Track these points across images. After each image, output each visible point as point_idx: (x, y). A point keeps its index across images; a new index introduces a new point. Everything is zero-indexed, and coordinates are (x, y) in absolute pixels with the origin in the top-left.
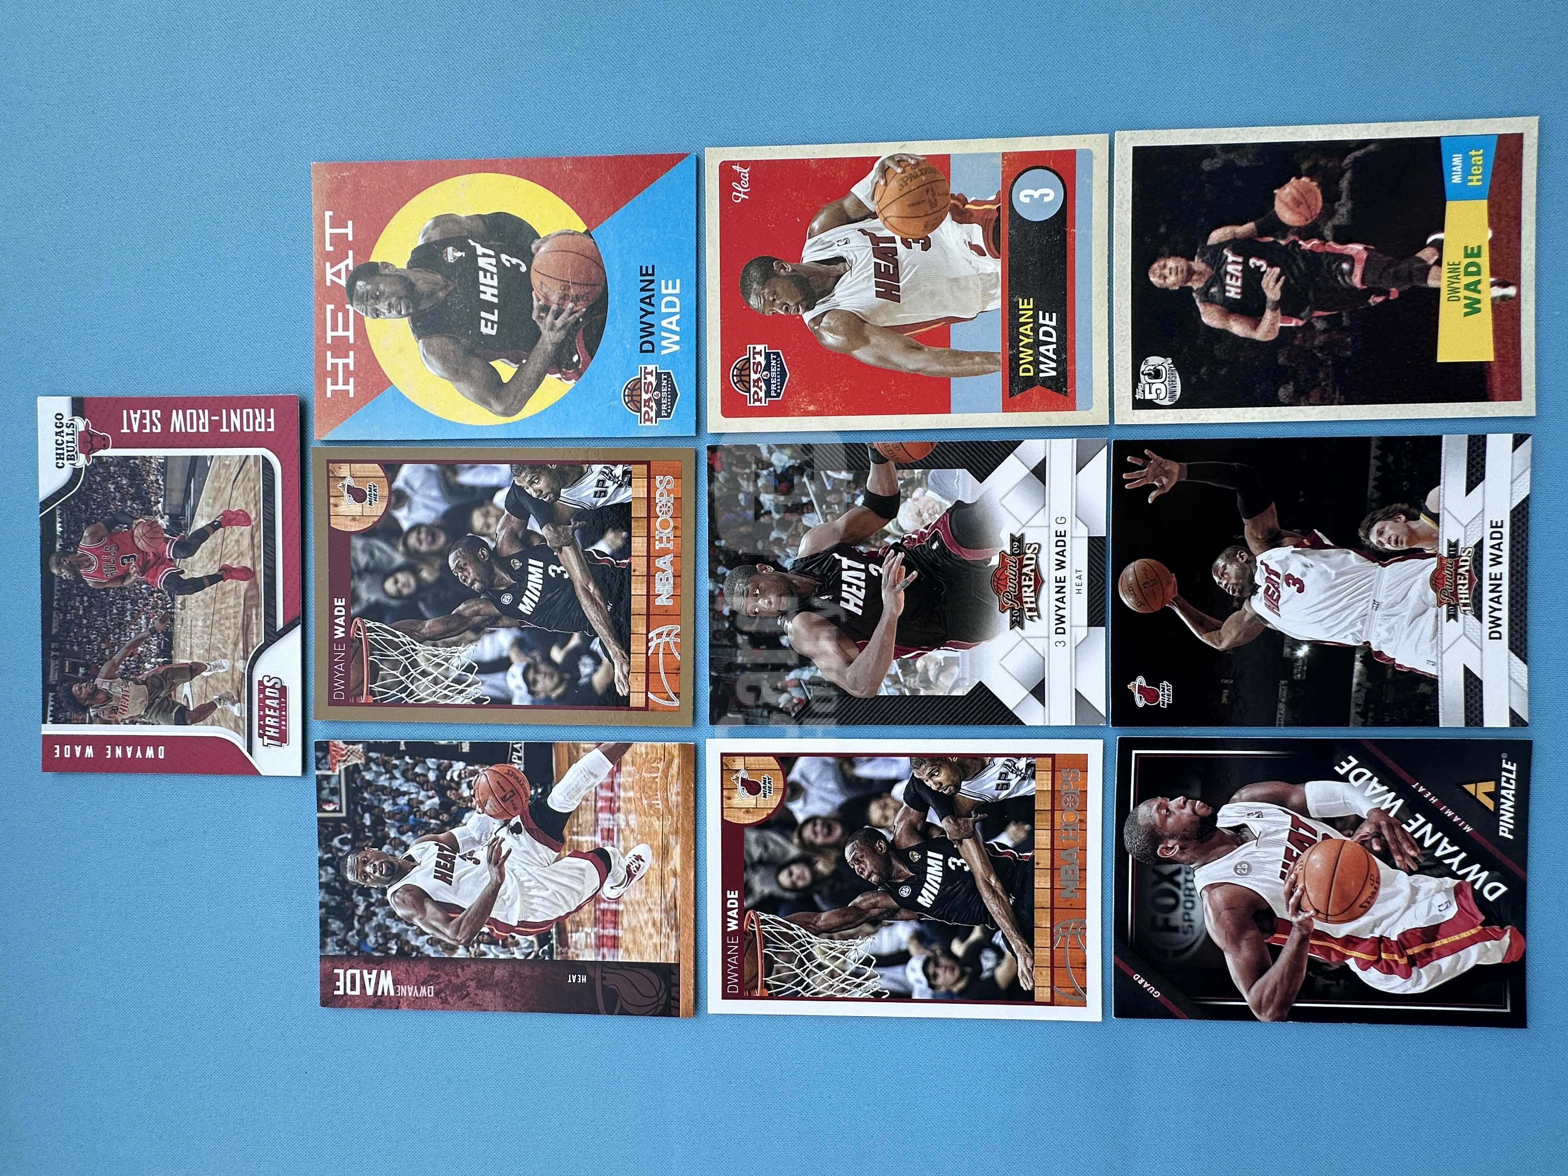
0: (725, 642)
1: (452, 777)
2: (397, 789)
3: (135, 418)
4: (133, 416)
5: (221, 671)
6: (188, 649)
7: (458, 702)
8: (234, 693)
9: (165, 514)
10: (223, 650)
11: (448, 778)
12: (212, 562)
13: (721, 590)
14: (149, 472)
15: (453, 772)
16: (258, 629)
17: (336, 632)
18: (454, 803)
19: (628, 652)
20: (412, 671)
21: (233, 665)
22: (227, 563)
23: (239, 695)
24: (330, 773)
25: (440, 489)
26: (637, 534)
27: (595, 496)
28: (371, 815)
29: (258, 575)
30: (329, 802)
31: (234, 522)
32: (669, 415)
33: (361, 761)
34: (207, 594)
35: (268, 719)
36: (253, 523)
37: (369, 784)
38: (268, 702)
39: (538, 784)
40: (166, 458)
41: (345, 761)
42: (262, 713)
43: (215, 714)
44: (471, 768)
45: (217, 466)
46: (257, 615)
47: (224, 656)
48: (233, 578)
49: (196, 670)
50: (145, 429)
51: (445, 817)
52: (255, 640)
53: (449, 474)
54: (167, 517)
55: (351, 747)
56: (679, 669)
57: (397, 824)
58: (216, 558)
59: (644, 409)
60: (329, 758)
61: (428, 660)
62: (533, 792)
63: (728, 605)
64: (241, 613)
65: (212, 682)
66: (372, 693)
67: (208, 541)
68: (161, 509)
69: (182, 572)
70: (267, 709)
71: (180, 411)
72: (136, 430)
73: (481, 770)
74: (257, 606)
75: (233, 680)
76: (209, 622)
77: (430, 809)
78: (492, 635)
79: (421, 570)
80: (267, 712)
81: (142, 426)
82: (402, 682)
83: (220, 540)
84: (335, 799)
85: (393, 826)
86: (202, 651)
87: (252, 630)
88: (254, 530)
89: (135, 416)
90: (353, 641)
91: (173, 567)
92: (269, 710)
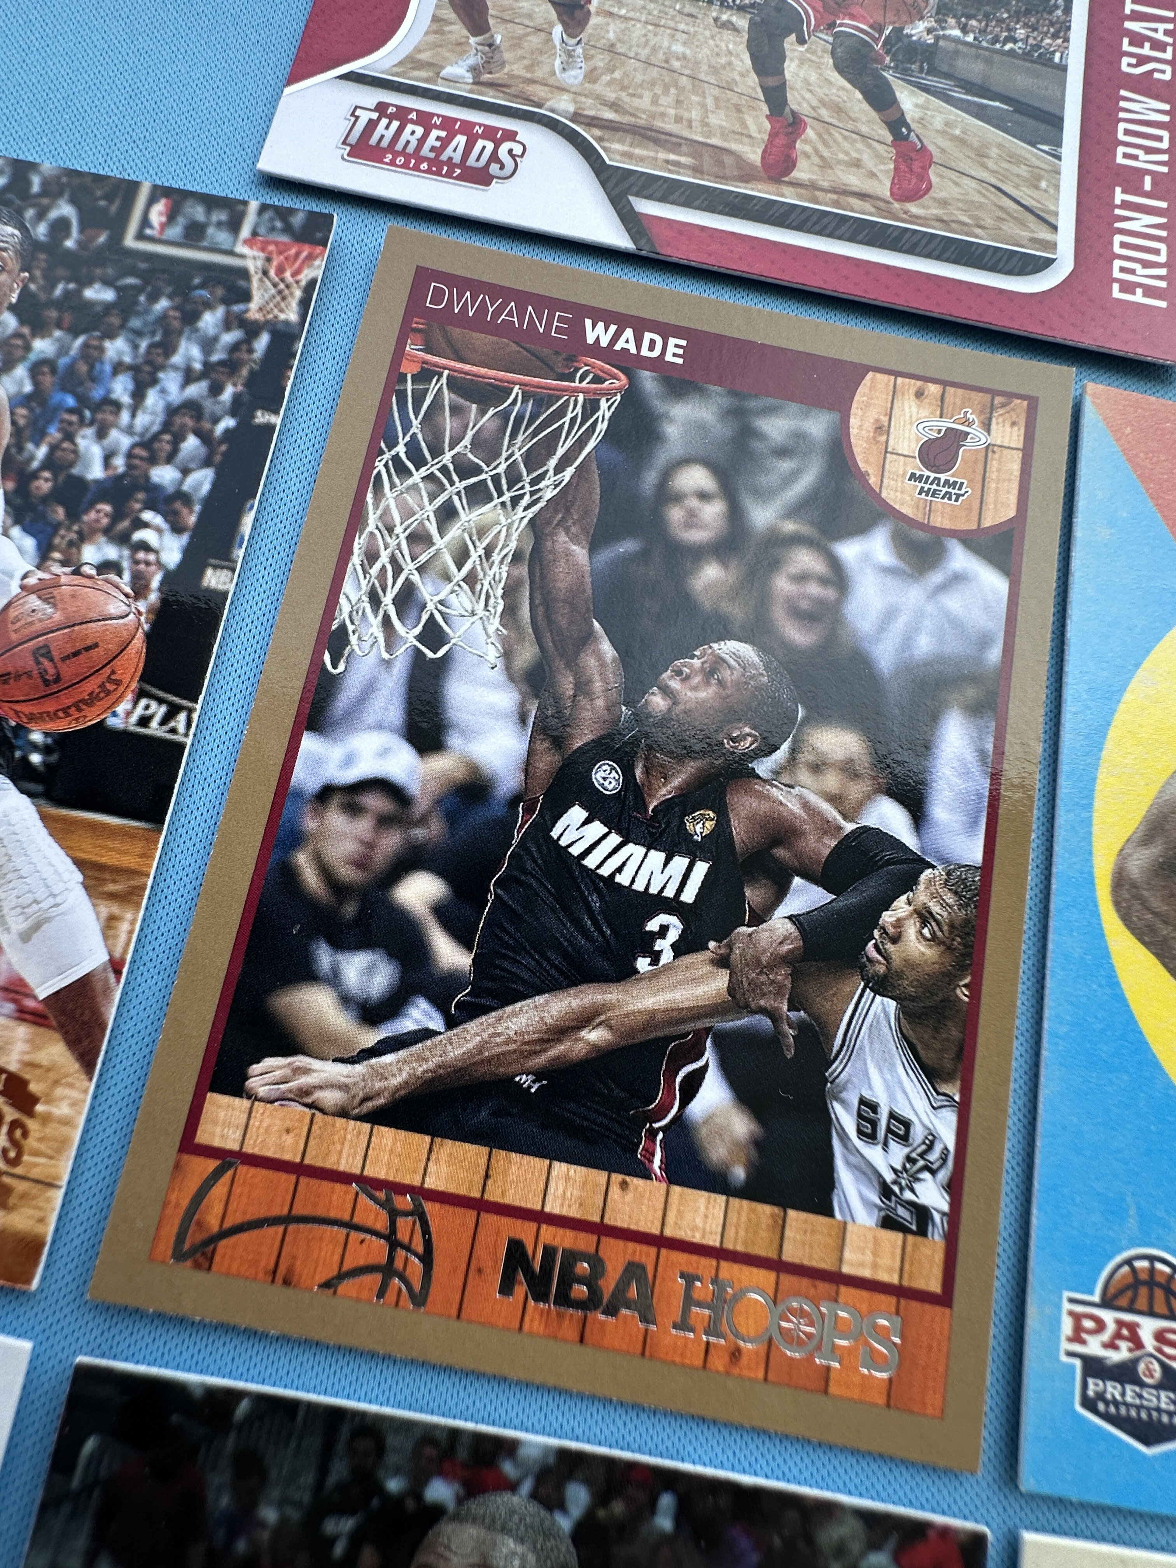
0: (339, 1470)
1: (146, 525)
2: (154, 381)
3: (1156, 30)
4: (1162, 27)
5: (557, 62)
6: (623, 12)
7: (348, 587)
8: (498, 76)
9: (937, 38)
10: (606, 78)
11: (148, 516)
12: (815, 103)
13: (513, 1487)
14: (1034, 29)
15: (159, 531)
16: (641, 160)
17: (601, 325)
18: (74, 515)
19: (378, 1117)
20: (460, 485)
21: (564, 90)
22: (810, 133)
23: (492, 85)
24: (245, 231)
25: (935, 661)
26: (733, 1217)
27: (863, 1101)
28: (108, 307)
29: (773, 188)
30: (171, 216)
31: (903, 167)
32: (1089, 1404)
33: (253, 310)
34: (742, 75)
35: (420, 131)
36: (896, 205)
37: (191, 317)
38: (461, 140)
39: (54, 758)
40: (1063, 68)
41: (265, 273)
42: (437, 121)
43: (458, 30)
44: (155, 583)
45: (1038, 163)
46: (677, 164)
47: (591, 76)
48: (773, 135)
49: (572, 16)
50: (1131, 44)
51: (44, 485)
52: (616, 146)
53: (971, 692)
54: (930, 40)
55: (298, 293)
56: (287, 1282)
57: (63, 362)
58: (824, 113)
59: (1109, 1317)
60: (284, 239)
61: (481, 532)
62: (37, 737)
63: (460, 1501)
64: (686, 133)
65: (536, 40)
66: (425, 375)
67: (865, 106)
68: (948, 32)
69: (801, 41)
70: (443, 134)
71: (1166, 118)
72: (1128, 25)
73: (142, 606)
74: (697, 170)
75: (531, 81)
76: (676, 64)
77: (76, 452)
78: (515, 717)
79: (725, 565)
80: (435, 133)
81: (1137, 40)
82: (437, 452)
83: (864, 129)
84: (175, 232)
85: (63, 350)
86: (611, 35)
87: (639, 145)
88: (881, 204)
89: (1161, 31)
90: (571, 359)
91: (817, 26)
92: (438, 138)
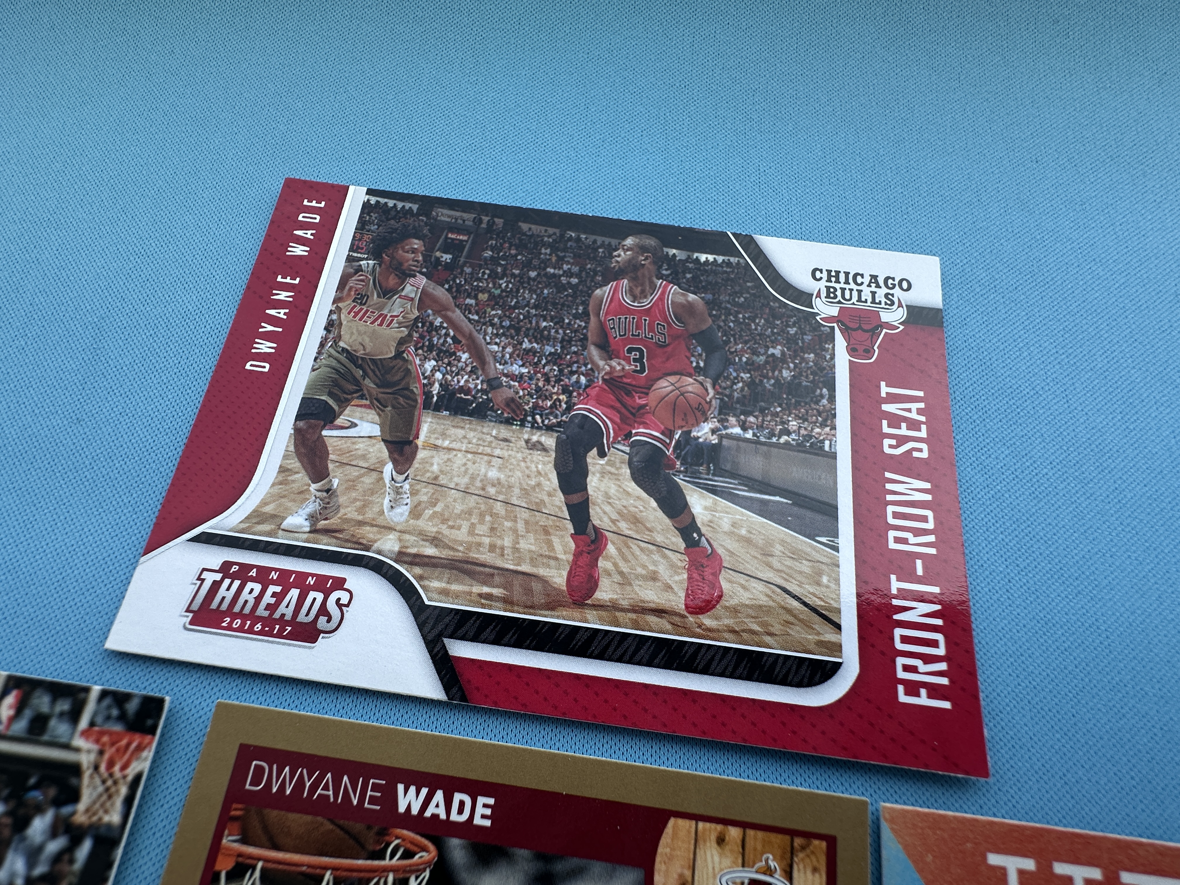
3: (909, 410)
4: (914, 406)
5: (386, 502)
6: (446, 443)
8: (333, 522)
9: (721, 437)
10: (429, 512)
12: (615, 516)
14: (805, 420)
16: (457, 596)
17: (412, 789)
21: (390, 529)
22: (611, 549)
23: (326, 531)
24: (84, 723)
29: (576, 613)
30: (20, 709)
31: (695, 575)
33: (80, 813)
34: (550, 495)
35: (257, 588)
36: (691, 619)
37: (21, 825)
38: (294, 593)
40: (833, 456)
41: (96, 768)
42: (274, 575)
43: (301, 477)
45: (818, 557)
46: (489, 597)
47: (416, 513)
48: (577, 555)
49: (401, 453)
50: (889, 425)
52: (436, 584)
54: (714, 440)
55: (124, 790)
58: (624, 526)
60: (118, 728)
64: (500, 563)
65: (368, 480)
66: (239, 870)
67: (660, 514)
68: (730, 431)
69: (602, 454)
70: (278, 589)
71: (928, 497)
72: (885, 407)
74: (508, 602)
75: (361, 523)
76: (492, 491)
80: (271, 590)
81: (895, 421)
83: (659, 539)
84: (20, 726)
86: (435, 468)
87: (457, 581)
88: (677, 619)
89: (914, 411)
90: (383, 832)
91: (615, 438)
92: (274, 595)
